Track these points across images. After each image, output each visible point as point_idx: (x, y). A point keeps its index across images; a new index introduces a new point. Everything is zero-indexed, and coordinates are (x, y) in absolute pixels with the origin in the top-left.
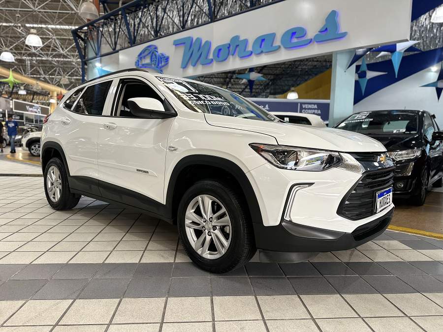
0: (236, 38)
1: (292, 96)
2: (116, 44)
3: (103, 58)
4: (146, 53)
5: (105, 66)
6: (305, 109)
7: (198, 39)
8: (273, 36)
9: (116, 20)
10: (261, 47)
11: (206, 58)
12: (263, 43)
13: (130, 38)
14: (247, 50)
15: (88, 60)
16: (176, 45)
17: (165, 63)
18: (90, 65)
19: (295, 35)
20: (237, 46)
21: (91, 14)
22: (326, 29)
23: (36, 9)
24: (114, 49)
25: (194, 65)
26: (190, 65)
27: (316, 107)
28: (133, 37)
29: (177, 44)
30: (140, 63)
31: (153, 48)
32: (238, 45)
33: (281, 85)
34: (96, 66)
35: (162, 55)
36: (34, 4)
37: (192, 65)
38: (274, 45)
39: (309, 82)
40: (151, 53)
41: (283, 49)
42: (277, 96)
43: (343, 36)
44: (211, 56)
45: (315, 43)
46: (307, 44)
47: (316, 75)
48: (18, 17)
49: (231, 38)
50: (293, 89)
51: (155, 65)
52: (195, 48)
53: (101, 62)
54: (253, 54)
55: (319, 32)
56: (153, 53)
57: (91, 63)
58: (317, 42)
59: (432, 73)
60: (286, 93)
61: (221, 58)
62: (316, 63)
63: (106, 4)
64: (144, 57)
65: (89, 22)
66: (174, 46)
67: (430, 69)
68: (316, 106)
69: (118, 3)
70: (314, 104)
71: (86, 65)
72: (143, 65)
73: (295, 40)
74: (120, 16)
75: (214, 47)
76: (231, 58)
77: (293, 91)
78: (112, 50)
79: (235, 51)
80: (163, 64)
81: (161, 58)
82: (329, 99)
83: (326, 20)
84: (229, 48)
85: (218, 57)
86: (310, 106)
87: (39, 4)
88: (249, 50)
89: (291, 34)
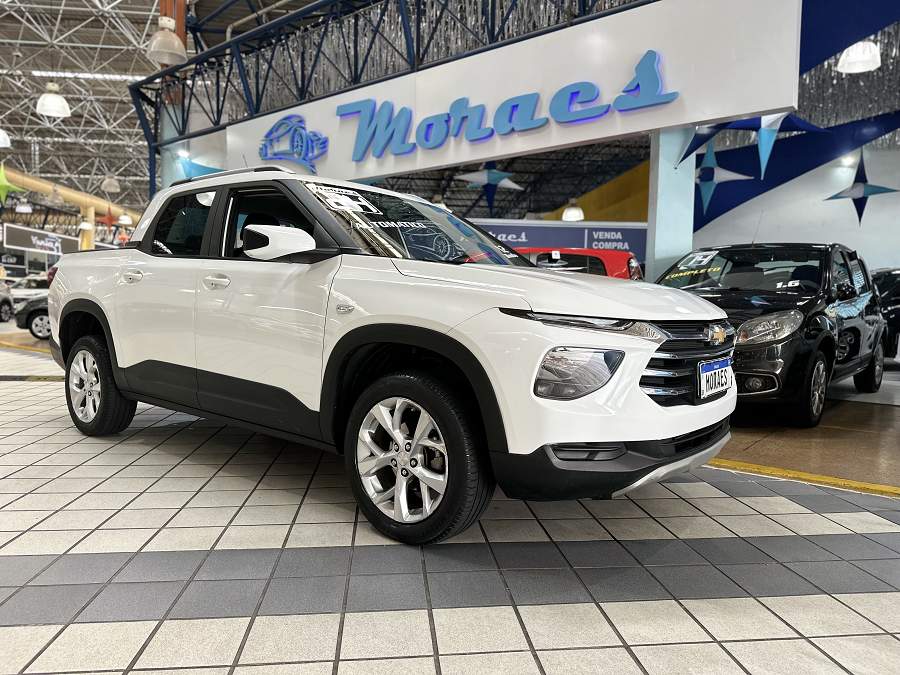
0: (462, 103)
1: (573, 216)
2: (219, 113)
3: (193, 141)
4: (282, 130)
5: (197, 155)
6: (599, 240)
7: (385, 104)
8: (534, 99)
9: (221, 65)
10: (510, 121)
11: (404, 141)
12: (515, 113)
13: (249, 102)
14: (483, 127)
15: (161, 145)
16: (341, 116)
17: (321, 151)
18: (167, 155)
19: (577, 98)
20: (464, 118)
21: (171, 54)
22: (638, 86)
23: (55, 42)
24: (217, 123)
25: (380, 156)
26: (371, 155)
27: (619, 236)
28: (254, 98)
29: (344, 113)
30: (269, 152)
31: (295, 121)
32: (466, 117)
33: (551, 194)
34: (178, 157)
35: (315, 135)
36: (50, 32)
37: (373, 155)
38: (536, 118)
39: (604, 187)
40: (292, 132)
41: (553, 125)
42: (542, 215)
43: (669, 99)
44: (412, 139)
45: (617, 112)
46: (601, 115)
47: (619, 173)
48: (18, 56)
49: (452, 101)
50: (573, 201)
51: (300, 154)
52: (381, 121)
53: (188, 148)
54: (495, 133)
55: (624, 92)
56: (296, 130)
57: (167, 150)
58: (620, 111)
59: (844, 168)
60: (559, 210)
61: (432, 142)
62: (617, 150)
63: (198, 34)
64: (278, 139)
65: (165, 68)
66: (339, 118)
67: (840, 162)
68: (619, 233)
69: (225, 32)
70: (616, 230)
71: (159, 154)
72: (275, 154)
73: (577, 108)
74: (228, 57)
75: (418, 119)
77: (574, 206)
78: (212, 125)
79: (459, 129)
80: (316, 152)
81: (312, 141)
82: (645, 220)
83: (636, 69)
84: (447, 121)
85: (427, 139)
86: (608, 235)
87: (61, 32)
88: (487, 126)
89: (569, 95)
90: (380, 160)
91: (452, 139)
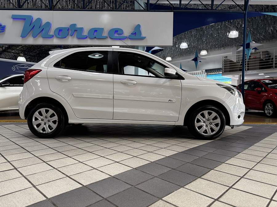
0: (74, 25)
7: (38, 19)
10: (94, 35)
11: (47, 33)
14: (83, 34)
16: (13, 19)
19: (117, 32)
26: (30, 36)
29: (15, 18)
32: (76, 30)
37: (32, 36)
41: (109, 39)
43: (143, 39)
44: (52, 33)
45: (129, 39)
46: (124, 39)
49: (71, 24)
54: (88, 37)
55: (131, 34)
66: (12, 19)
73: (116, 35)
75: (54, 27)
79: (73, 33)
83: (135, 28)
85: (59, 35)
88: (85, 35)
89: (114, 31)
90: (36, 38)
91: (70, 36)
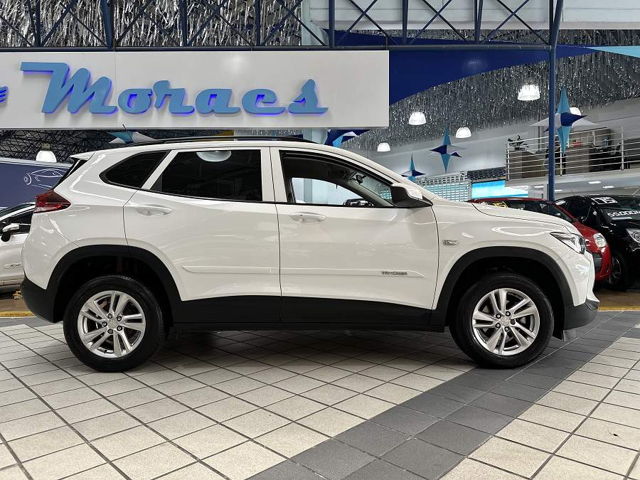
7: (81, 71)
8: (228, 93)
10: (210, 104)
11: (102, 103)
14: (184, 105)
16: (25, 71)
19: (261, 99)
20: (167, 96)
22: (304, 99)
26: (65, 109)
29: (28, 70)
32: (169, 95)
37: (69, 110)
41: (244, 113)
43: (322, 111)
44: (113, 102)
45: (289, 113)
46: (279, 113)
49: (156, 81)
54: (196, 111)
55: (294, 101)
58: (292, 113)
61: (134, 109)
66: (23, 72)
73: (261, 105)
75: (119, 88)
76: (154, 111)
79: (162, 103)
83: (302, 89)
85: (128, 105)
88: (188, 105)
89: (256, 96)
90: (76, 114)
